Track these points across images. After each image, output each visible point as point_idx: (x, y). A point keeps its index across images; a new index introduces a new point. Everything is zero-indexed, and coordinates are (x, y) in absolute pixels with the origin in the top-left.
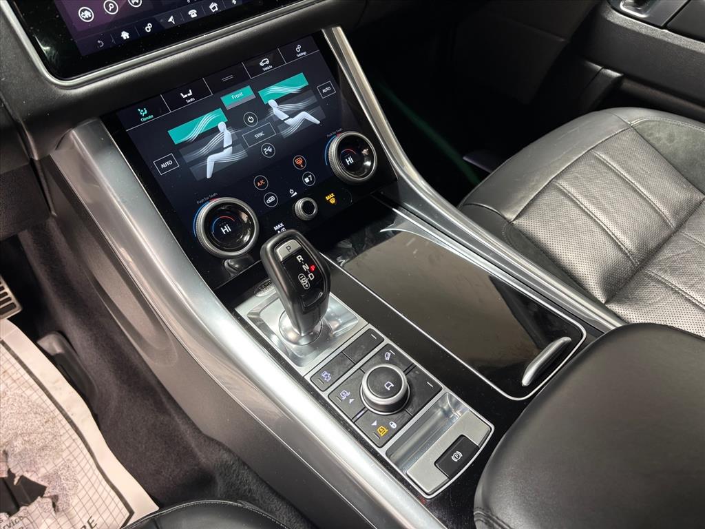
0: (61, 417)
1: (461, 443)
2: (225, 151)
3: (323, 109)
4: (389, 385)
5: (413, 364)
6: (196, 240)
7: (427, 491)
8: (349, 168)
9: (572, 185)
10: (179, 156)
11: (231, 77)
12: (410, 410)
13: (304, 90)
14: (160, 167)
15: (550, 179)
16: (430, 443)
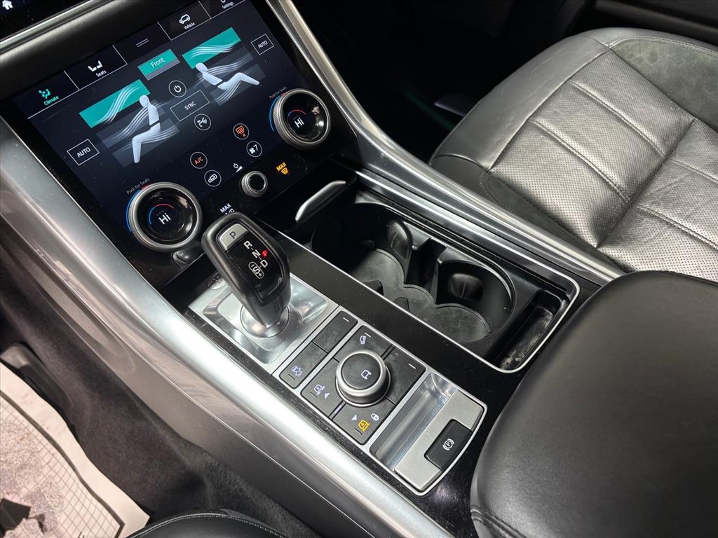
0: (36, 432)
1: (453, 428)
2: (153, 129)
3: (261, 67)
4: (366, 374)
5: (392, 345)
6: (130, 236)
7: (420, 488)
8: (300, 131)
9: (552, 122)
10: (97, 141)
11: (146, 41)
12: (393, 398)
13: (236, 47)
14: (75, 156)
15: (527, 117)
16: (419, 431)
